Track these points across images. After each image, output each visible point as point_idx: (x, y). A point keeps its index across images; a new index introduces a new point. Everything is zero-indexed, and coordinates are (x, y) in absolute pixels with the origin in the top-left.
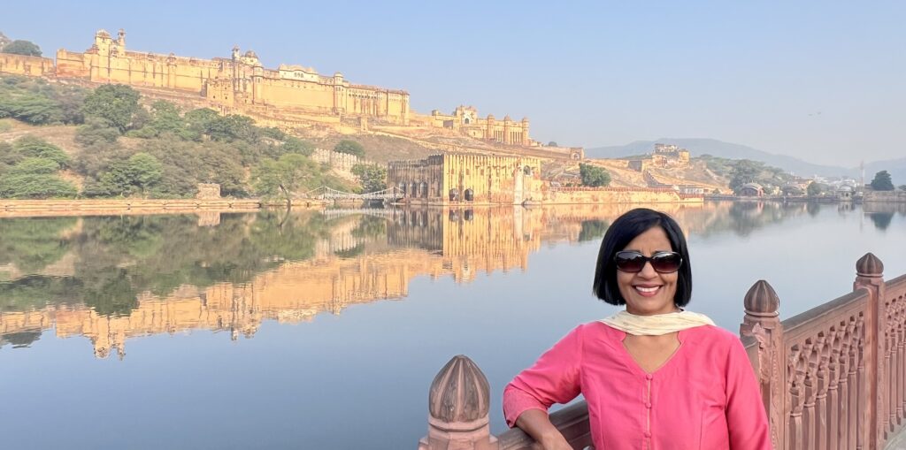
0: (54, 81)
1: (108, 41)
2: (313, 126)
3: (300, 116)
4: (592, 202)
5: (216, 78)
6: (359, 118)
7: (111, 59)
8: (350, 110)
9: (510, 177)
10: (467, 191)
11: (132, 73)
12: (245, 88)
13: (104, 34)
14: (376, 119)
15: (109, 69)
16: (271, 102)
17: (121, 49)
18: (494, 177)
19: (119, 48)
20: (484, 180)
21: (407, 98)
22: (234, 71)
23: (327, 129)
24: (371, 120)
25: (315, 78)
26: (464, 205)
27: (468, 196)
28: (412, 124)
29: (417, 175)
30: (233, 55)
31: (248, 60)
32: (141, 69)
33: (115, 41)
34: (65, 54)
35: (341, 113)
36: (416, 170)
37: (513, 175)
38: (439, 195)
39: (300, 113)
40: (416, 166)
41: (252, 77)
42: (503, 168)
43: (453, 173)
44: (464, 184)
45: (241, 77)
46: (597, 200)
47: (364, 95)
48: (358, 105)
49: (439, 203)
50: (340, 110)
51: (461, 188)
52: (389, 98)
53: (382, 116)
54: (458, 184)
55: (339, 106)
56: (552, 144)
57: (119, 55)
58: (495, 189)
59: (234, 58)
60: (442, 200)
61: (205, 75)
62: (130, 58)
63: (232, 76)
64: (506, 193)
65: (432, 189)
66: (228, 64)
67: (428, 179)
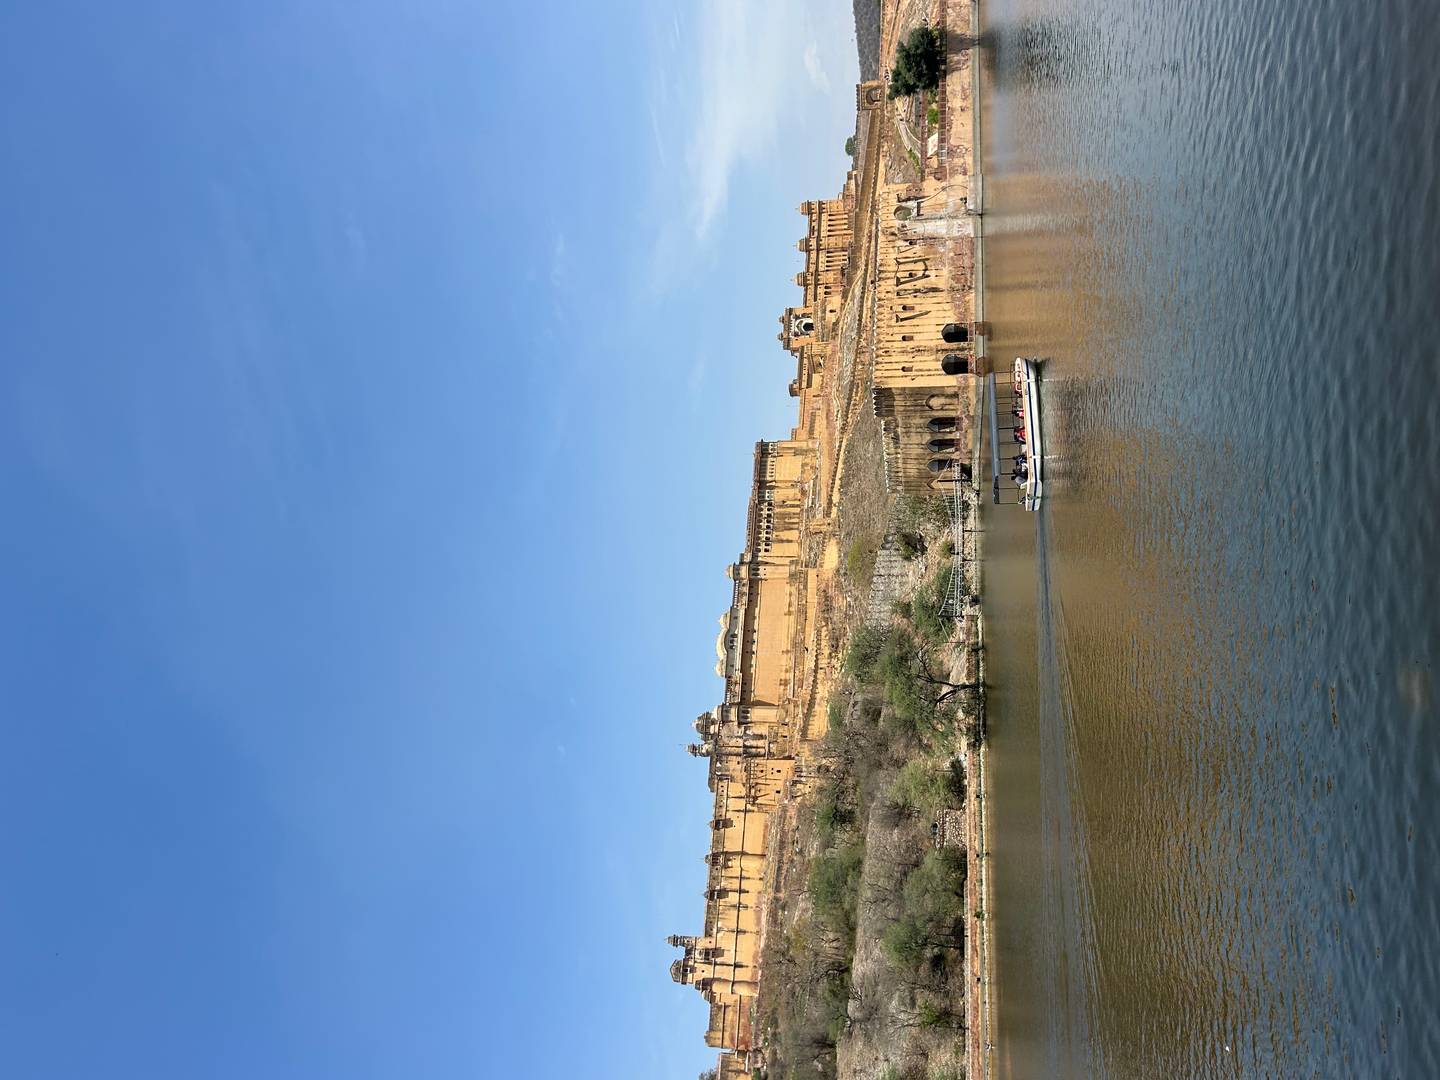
2: (825, 619)
5: (744, 786)
7: (719, 961)
9: (918, 249)
10: (948, 338)
11: (741, 927)
12: (761, 737)
17: (703, 943)
19: (700, 947)
22: (730, 754)
25: (739, 612)
27: (955, 334)
28: (816, 433)
29: (915, 439)
30: (702, 754)
31: (710, 730)
32: (734, 913)
33: (688, 952)
34: (712, 1035)
35: (799, 567)
36: (903, 440)
37: (913, 242)
38: (955, 395)
40: (896, 439)
41: (740, 724)
43: (910, 369)
44: (933, 344)
45: (740, 742)
47: (765, 525)
48: (785, 535)
50: (794, 569)
51: (939, 350)
53: (803, 492)
54: (934, 357)
55: (787, 570)
56: (851, 148)
57: (712, 947)
58: (942, 277)
59: (709, 752)
60: (965, 387)
61: (741, 804)
62: (715, 930)
63: (739, 759)
64: (952, 254)
65: (942, 409)
66: (718, 765)
67: (922, 418)
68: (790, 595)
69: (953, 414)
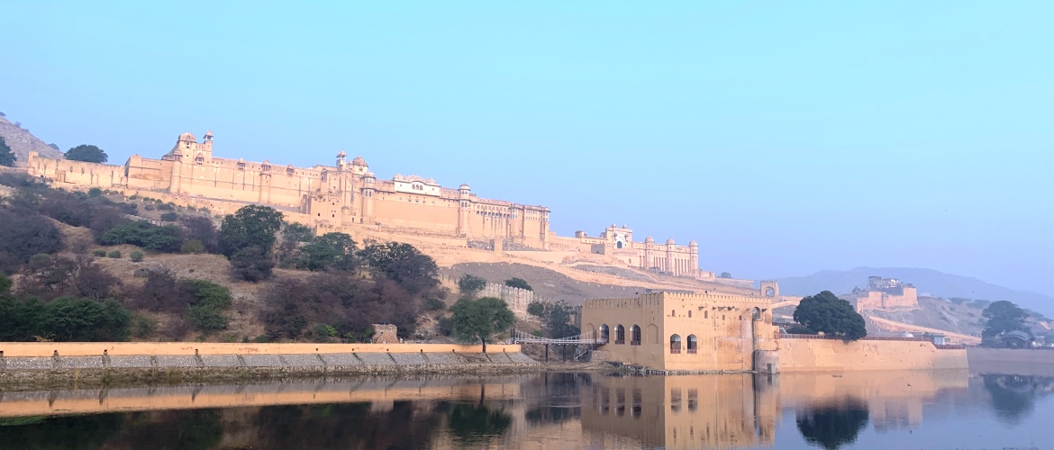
1: (193, 146)
5: (319, 190)
6: (491, 243)
7: (195, 167)
8: (478, 231)
10: (690, 338)
11: (219, 184)
13: (188, 137)
14: (510, 241)
15: (191, 179)
16: (383, 221)
17: (208, 156)
18: (719, 321)
19: (205, 154)
20: (710, 324)
21: (547, 217)
22: (340, 181)
24: (505, 246)
25: (437, 192)
27: (691, 345)
28: (552, 248)
30: (339, 161)
31: (356, 168)
32: (229, 179)
33: (201, 146)
35: (467, 234)
37: (741, 318)
41: (362, 190)
43: (673, 314)
45: (349, 189)
47: (495, 212)
48: (488, 226)
49: (657, 351)
50: (466, 231)
53: (517, 238)
55: (465, 225)
56: (725, 275)
57: (205, 162)
60: (663, 349)
61: (305, 188)
63: (337, 188)
68: (448, 228)
69: (643, 340)
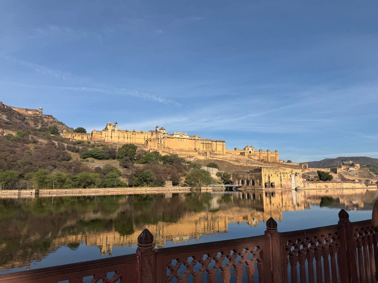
0: (93, 142)
1: (112, 126)
2: (188, 156)
3: (182, 152)
4: (325, 188)
5: (150, 138)
6: (206, 153)
7: (112, 133)
8: (201, 149)
9: (289, 177)
10: (272, 184)
11: (120, 138)
12: (161, 142)
13: (110, 124)
14: (212, 152)
15: (111, 137)
16: (171, 147)
17: (116, 129)
18: (282, 177)
19: (115, 129)
20: (279, 179)
21: (224, 143)
22: (157, 135)
23: (194, 157)
24: (211, 153)
25: (188, 137)
26: (270, 190)
27: (272, 185)
28: (227, 154)
29: (249, 177)
30: (156, 129)
31: (162, 131)
32: (123, 136)
33: (114, 126)
34: (95, 131)
35: (198, 150)
36: (248, 174)
37: (290, 176)
38: (260, 185)
39: (182, 151)
40: (248, 173)
41: (164, 137)
42: (286, 173)
43: (265, 176)
44: (270, 180)
45: (160, 138)
46: (327, 187)
47: (207, 143)
48: (205, 147)
49: (260, 188)
50: (197, 149)
51: (269, 182)
52: (217, 144)
53: (214, 151)
54: (268, 181)
55: (197, 148)
56: (289, 161)
57: (115, 131)
58: (284, 183)
59: (157, 130)
60: (262, 187)
61: (146, 138)
62: (119, 132)
64: (288, 184)
65: (256, 182)
66: (155, 133)
67: (254, 178)
68: (192, 149)
69: (255, 184)
